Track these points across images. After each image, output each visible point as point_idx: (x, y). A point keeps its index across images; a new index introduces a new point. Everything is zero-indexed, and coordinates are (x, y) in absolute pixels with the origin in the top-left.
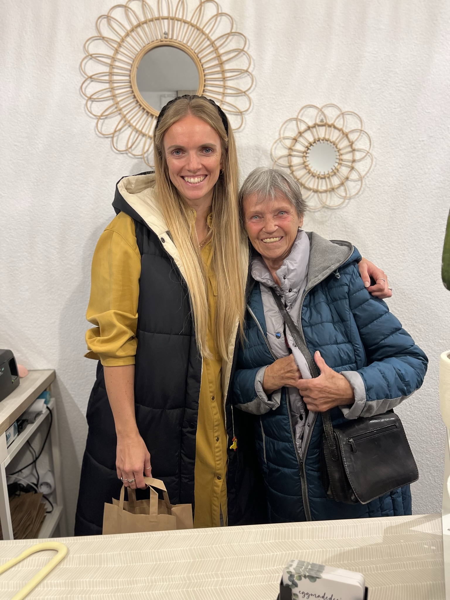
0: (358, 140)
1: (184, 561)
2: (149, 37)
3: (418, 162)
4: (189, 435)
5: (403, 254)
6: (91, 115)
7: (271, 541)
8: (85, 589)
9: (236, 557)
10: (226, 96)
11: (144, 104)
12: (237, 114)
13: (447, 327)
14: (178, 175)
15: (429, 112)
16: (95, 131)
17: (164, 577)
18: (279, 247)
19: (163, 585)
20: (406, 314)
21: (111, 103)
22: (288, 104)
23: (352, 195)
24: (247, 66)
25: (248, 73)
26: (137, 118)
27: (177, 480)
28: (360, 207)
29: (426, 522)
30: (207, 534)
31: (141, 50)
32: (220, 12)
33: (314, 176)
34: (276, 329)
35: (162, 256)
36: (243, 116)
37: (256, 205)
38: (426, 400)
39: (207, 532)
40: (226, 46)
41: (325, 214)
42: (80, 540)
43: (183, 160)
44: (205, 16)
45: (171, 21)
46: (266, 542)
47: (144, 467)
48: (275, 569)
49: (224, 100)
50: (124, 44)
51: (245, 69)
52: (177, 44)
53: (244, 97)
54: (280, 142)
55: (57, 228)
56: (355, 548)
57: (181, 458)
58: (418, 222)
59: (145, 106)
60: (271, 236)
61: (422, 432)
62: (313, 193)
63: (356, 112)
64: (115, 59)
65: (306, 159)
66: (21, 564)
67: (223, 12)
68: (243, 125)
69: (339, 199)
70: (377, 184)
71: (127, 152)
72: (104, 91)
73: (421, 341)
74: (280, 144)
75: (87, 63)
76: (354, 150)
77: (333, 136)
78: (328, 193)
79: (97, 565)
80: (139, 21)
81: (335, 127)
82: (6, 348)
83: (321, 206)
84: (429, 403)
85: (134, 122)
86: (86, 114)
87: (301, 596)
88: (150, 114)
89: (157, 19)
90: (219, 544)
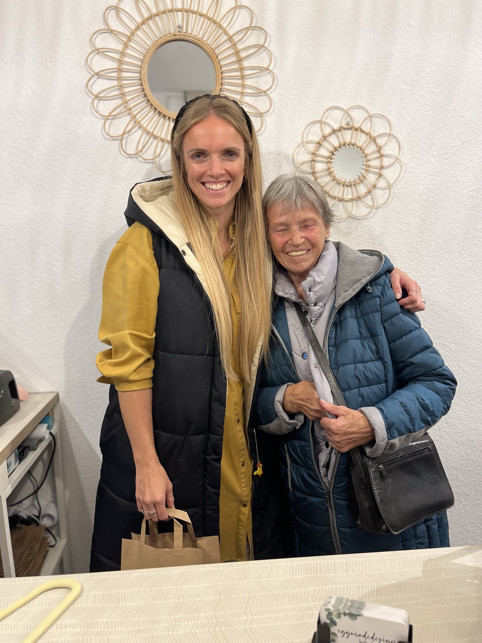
0: (387, 144)
1: (209, 598)
2: (162, 30)
3: (450, 169)
4: (213, 463)
5: (434, 267)
6: (98, 115)
7: (302, 576)
8: (103, 629)
9: (266, 593)
10: (245, 96)
11: (156, 103)
12: (257, 115)
13: (479, 347)
14: (198, 181)
15: (463, 116)
16: (102, 132)
17: (188, 616)
18: (305, 260)
19: (187, 624)
20: (437, 332)
21: (119, 101)
22: (312, 105)
23: (379, 204)
24: (268, 63)
25: (268, 71)
26: (148, 119)
27: (201, 512)
28: (388, 217)
29: (467, 554)
30: (232, 569)
31: (152, 44)
32: (238, 4)
33: (339, 184)
34: (302, 349)
35: (182, 270)
36: (263, 117)
37: (281, 216)
38: (456, 424)
39: (232, 567)
40: (245, 41)
41: (351, 225)
42: (94, 577)
43: (205, 164)
44: (222, 8)
45: (185, 13)
46: (297, 577)
47: (166, 498)
48: (308, 606)
49: (242, 100)
50: (134, 38)
51: (266, 66)
52: (192, 38)
53: (264, 97)
54: (303, 146)
55: (60, 238)
56: (393, 582)
57: (205, 488)
58: (450, 234)
59: (157, 105)
60: (297, 249)
61: (451, 458)
62: (338, 202)
63: (384, 114)
64: (124, 54)
65: (331, 165)
66: (31, 603)
67: (242, 4)
68: (263, 128)
69: (365, 208)
70: (406, 193)
71: (138, 156)
72: (112, 89)
73: (452, 361)
74: (303, 148)
75: (94, 58)
76: (382, 156)
77: (360, 140)
78: (354, 201)
79: (115, 604)
80: (150, 13)
81: (362, 131)
82: (5, 369)
83: (346, 215)
84: (460, 427)
85: (145, 123)
86: (93, 113)
87: (339, 635)
88: (162, 115)
89: (171, 11)
90: (246, 579)
